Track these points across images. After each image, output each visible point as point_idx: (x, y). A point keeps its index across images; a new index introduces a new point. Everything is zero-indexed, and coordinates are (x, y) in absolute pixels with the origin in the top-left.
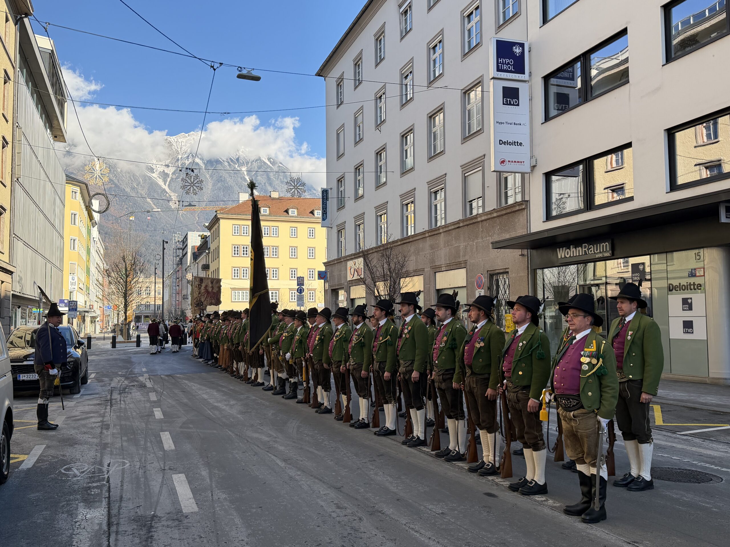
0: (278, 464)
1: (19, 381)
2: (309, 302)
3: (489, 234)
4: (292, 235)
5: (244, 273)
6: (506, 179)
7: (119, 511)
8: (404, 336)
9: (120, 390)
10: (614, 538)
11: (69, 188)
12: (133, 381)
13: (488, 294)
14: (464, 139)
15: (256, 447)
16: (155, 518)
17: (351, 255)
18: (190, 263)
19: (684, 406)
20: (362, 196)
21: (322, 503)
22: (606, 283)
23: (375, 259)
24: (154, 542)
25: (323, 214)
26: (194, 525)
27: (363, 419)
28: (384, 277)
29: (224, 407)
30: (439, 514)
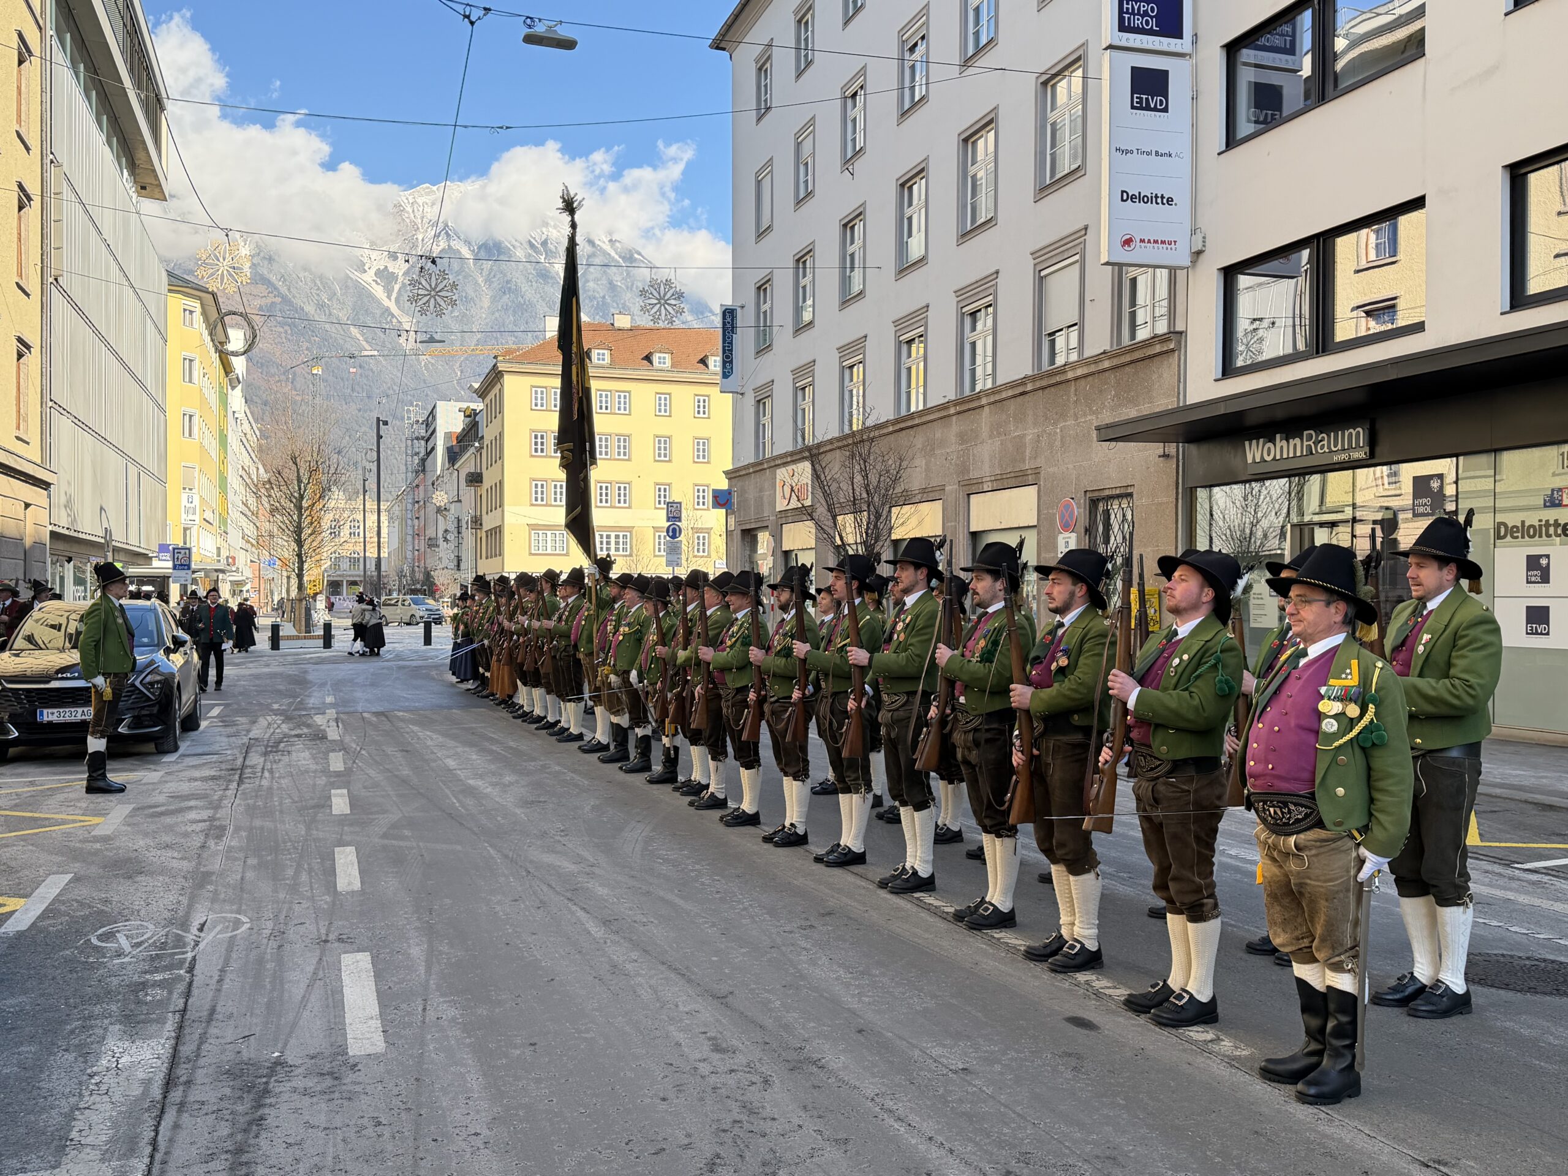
0: (589, 933)
1: (42, 724)
2: (695, 556)
3: (1091, 409)
4: (660, 411)
5: (555, 493)
6: (1134, 281)
7: (199, 1049)
8: (895, 636)
9: (267, 746)
10: (1387, 1150)
11: (177, 303)
12: (299, 726)
13: (1085, 545)
14: (1041, 190)
15: (545, 888)
16: (279, 1068)
17: (785, 455)
18: (442, 470)
19: (1526, 802)
20: (811, 323)
21: (680, 1037)
22: (1354, 520)
23: (835, 465)
24: (263, 1134)
25: (724, 363)
26: (369, 1089)
27: (792, 825)
28: (854, 504)
29: (489, 790)
30: (955, 1072)
